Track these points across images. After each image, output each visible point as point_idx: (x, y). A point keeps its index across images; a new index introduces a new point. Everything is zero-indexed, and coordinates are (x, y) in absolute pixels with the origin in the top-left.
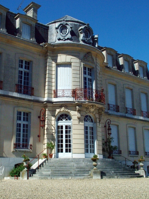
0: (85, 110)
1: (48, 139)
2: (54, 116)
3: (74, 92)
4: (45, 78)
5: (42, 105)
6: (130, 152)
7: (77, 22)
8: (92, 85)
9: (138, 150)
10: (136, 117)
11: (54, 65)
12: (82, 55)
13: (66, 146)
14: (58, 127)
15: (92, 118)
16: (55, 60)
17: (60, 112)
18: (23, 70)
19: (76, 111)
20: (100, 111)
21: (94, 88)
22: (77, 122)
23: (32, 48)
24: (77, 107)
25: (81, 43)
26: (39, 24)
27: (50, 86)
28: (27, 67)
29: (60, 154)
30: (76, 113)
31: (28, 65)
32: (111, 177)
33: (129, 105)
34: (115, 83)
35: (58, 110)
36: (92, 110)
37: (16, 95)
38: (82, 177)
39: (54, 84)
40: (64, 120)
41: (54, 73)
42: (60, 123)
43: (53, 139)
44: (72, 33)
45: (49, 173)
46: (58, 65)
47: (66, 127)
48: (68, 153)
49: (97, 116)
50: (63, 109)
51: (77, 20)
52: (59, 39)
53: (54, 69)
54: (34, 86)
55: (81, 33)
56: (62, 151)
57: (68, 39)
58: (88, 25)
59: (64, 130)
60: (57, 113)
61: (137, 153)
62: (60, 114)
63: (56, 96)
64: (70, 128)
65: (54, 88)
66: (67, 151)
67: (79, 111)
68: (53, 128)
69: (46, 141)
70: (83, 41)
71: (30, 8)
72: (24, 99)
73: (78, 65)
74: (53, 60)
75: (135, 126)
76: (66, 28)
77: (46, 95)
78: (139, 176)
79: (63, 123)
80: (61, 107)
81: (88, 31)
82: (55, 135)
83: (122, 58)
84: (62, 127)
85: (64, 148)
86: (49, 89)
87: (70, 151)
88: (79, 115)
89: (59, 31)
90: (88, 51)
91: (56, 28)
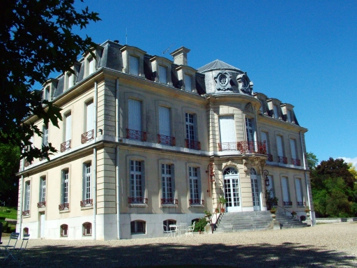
0: (250, 163)
1: (217, 193)
2: (220, 170)
3: (239, 145)
4: (209, 131)
5: (208, 159)
6: (284, 203)
7: (235, 70)
8: (253, 136)
9: (292, 200)
10: (287, 166)
11: (216, 116)
12: (243, 106)
13: (235, 200)
14: (225, 181)
15: (256, 170)
16: (217, 111)
17: (227, 165)
18: (188, 123)
19: (242, 164)
20: (263, 163)
21: (255, 140)
22: (244, 175)
23: (195, 100)
24: (244, 161)
25: (241, 92)
26: (199, 74)
27: (214, 139)
28: (191, 121)
29: (229, 208)
30: (243, 166)
31: (192, 117)
32: (288, 227)
33: (280, 154)
34: (267, 130)
35: (224, 164)
36: (257, 162)
37: (186, 150)
38: (264, 229)
39: (217, 137)
40: (230, 174)
41: (217, 125)
42: (227, 177)
43: (222, 194)
44: (232, 83)
45: (231, 226)
46: (221, 117)
47: (233, 181)
48: (237, 207)
49: (260, 168)
50: (229, 163)
51: (234, 68)
52: (219, 90)
53: (216, 121)
54: (200, 140)
55: (240, 82)
56: (231, 205)
57: (228, 89)
58: (246, 73)
59: (231, 183)
60: (223, 167)
61: (290, 203)
62: (227, 167)
63: (221, 150)
64: (237, 181)
65: (218, 141)
66: (235, 205)
67: (246, 164)
68: (220, 182)
69: (215, 196)
70: (243, 90)
71: (179, 53)
72: (194, 155)
73: (240, 116)
74: (215, 112)
75: (286, 175)
76: (225, 77)
77: (211, 149)
78: (306, 225)
79: (230, 177)
80: (227, 160)
81: (246, 80)
82: (223, 190)
83: (271, 103)
84: (229, 181)
85: (233, 202)
86: (214, 143)
87: (238, 205)
88: (246, 169)
89: (218, 80)
90: (248, 101)
91: (215, 78)
